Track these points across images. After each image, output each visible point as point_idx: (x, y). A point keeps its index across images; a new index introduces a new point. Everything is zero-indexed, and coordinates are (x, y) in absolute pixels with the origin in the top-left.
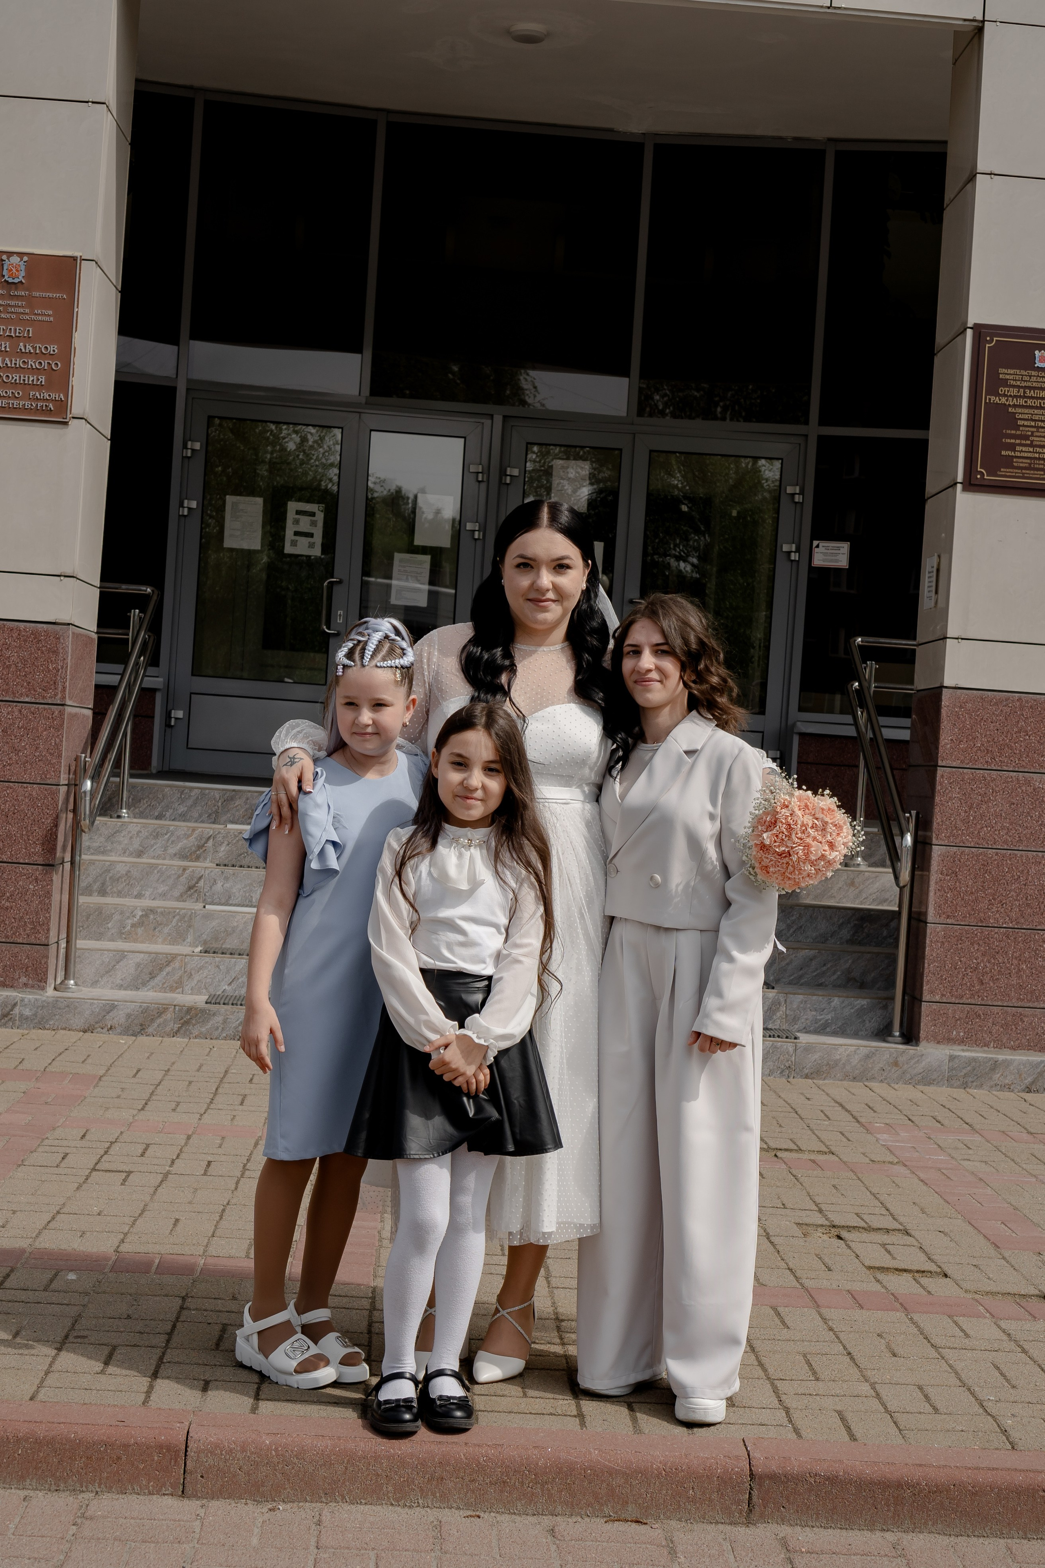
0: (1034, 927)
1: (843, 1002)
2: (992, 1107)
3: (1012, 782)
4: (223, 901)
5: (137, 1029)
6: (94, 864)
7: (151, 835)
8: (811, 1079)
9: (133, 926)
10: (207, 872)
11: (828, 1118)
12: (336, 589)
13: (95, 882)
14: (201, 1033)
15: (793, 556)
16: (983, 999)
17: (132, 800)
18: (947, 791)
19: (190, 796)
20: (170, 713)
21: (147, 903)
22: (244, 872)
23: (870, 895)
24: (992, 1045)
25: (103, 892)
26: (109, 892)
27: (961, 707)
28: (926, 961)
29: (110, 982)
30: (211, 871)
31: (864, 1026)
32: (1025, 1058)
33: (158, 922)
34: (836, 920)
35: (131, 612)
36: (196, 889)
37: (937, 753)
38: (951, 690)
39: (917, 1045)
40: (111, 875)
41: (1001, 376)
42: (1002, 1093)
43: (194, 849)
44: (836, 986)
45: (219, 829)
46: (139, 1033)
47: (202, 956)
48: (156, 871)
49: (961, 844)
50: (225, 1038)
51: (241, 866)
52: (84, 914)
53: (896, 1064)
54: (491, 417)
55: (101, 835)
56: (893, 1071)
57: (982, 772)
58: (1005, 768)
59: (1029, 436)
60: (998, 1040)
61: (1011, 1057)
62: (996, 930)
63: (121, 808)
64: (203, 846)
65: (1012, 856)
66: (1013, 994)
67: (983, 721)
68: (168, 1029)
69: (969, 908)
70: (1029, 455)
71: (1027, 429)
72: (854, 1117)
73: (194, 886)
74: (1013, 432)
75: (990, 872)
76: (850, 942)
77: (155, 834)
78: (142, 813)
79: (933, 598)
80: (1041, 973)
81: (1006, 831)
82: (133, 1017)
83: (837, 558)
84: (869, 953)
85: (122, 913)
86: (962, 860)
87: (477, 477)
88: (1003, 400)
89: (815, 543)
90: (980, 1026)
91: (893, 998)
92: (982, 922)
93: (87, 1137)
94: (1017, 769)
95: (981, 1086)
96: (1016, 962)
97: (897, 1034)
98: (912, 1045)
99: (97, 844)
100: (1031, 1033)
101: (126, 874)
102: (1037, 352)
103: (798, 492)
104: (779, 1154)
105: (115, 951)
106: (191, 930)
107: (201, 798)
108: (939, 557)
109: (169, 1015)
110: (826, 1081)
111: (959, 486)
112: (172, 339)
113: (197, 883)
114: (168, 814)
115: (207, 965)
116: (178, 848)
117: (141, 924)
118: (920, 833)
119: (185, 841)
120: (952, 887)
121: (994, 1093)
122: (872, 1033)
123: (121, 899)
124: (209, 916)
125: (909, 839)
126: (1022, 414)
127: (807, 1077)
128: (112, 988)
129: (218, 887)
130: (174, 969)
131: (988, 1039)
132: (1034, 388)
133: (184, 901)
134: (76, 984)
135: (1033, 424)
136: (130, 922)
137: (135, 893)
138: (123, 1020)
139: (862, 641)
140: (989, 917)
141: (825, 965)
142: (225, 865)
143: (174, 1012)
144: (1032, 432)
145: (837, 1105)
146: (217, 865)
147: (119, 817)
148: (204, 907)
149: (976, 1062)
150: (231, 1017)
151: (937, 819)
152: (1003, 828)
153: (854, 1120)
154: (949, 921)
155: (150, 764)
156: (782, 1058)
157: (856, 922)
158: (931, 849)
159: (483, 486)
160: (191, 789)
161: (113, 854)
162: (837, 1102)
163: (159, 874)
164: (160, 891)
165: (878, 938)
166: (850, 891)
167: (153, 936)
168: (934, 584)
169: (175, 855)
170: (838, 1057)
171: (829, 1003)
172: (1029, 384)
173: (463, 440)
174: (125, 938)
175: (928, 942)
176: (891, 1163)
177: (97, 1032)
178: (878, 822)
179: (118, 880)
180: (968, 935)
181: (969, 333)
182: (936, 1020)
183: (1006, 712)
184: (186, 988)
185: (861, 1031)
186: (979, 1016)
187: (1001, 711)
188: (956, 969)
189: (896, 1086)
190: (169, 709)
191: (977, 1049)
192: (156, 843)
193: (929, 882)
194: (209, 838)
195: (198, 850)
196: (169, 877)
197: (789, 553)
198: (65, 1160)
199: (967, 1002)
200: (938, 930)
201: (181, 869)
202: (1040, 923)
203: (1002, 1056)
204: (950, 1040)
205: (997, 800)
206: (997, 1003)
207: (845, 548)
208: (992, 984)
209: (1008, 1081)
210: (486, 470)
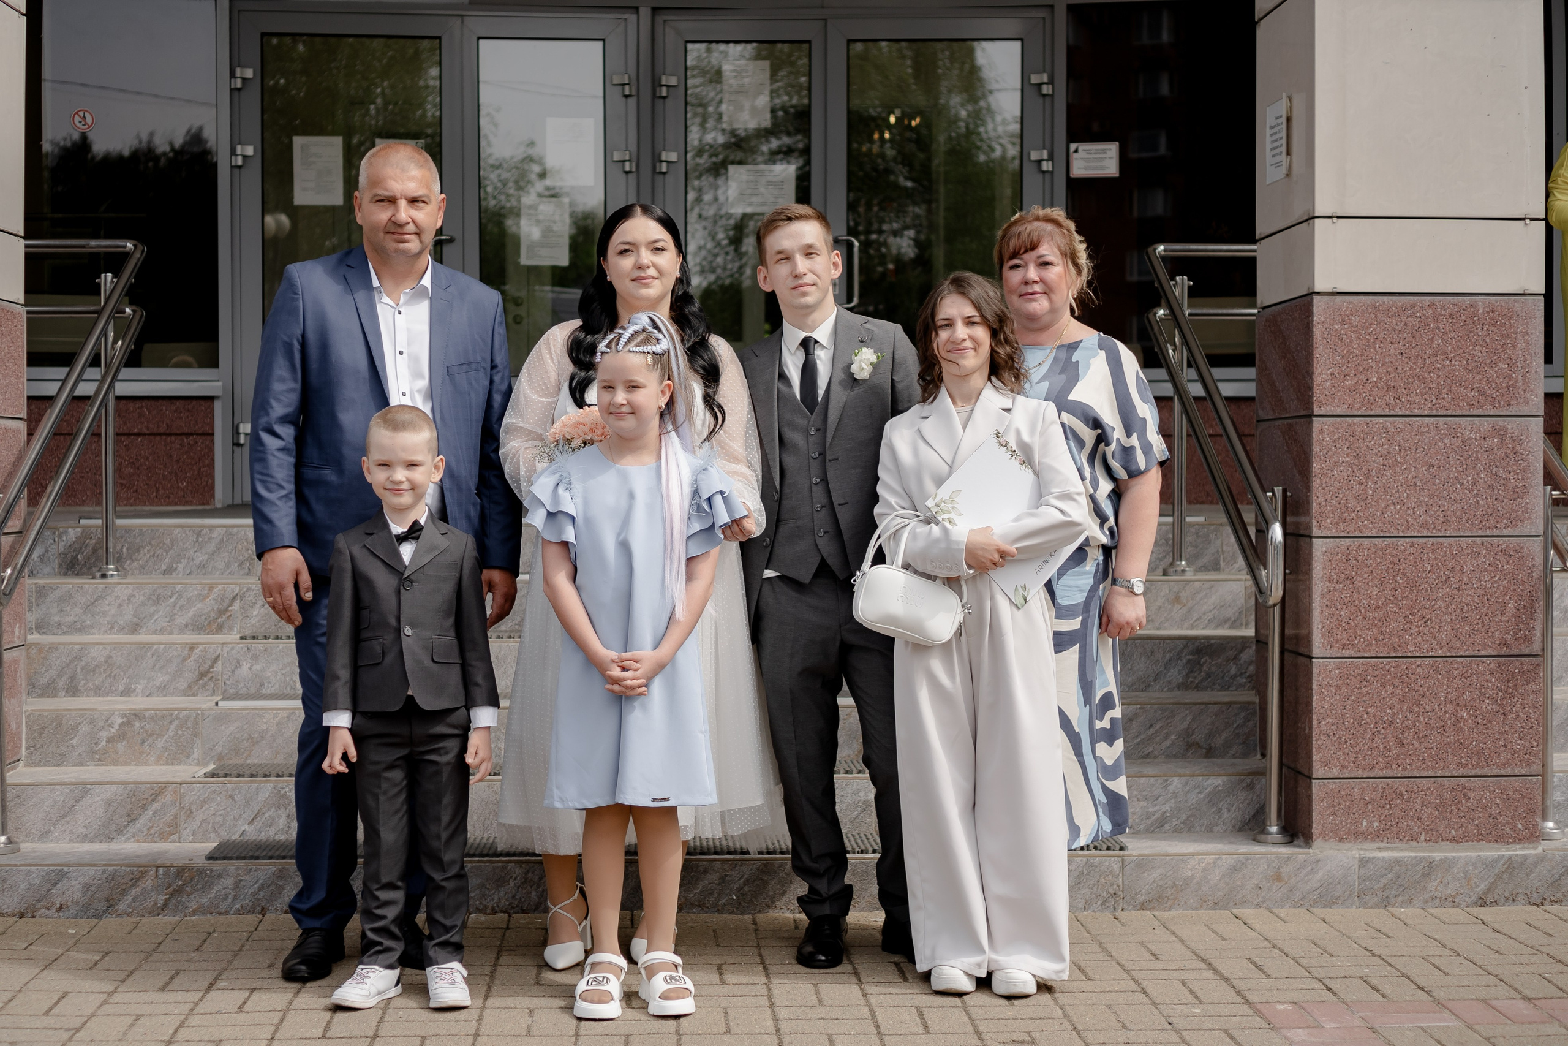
0: (1476, 653)
1: (1187, 784)
2: (1444, 946)
3: (1429, 432)
4: (253, 691)
5: (102, 906)
6: (56, 649)
7: (149, 599)
8: (1150, 910)
9: (110, 740)
10: (226, 649)
11: (1197, 997)
12: (446, 249)
13: (60, 675)
14: (201, 906)
15: (1046, 166)
16: (1405, 769)
17: (128, 549)
18: (1330, 453)
19: (210, 538)
20: (238, 427)
21: (138, 702)
22: (281, 646)
23: (1204, 614)
24: (1423, 838)
25: (73, 691)
26: (82, 689)
27: (1343, 323)
28: (1314, 717)
29: (67, 832)
30: (232, 648)
31: (1220, 817)
32: (1474, 854)
33: (146, 731)
34: (1160, 656)
35: (100, 277)
36: (210, 675)
37: (1311, 397)
38: (1326, 298)
39: (1310, 847)
40: (83, 663)
42: (1443, 910)
43: (213, 615)
44: (1170, 756)
45: (248, 583)
46: (104, 912)
47: (206, 783)
48: (149, 654)
49: (1357, 534)
50: (239, 912)
51: (277, 638)
52: (35, 727)
53: (1278, 877)
54: (636, 9)
55: (75, 604)
56: (1274, 888)
57: (1381, 420)
58: (1417, 412)
60: (1431, 830)
61: (1454, 854)
62: (1419, 661)
63: (107, 564)
64: (227, 610)
65: (1436, 546)
66: (1450, 757)
67: (1378, 342)
68: (149, 903)
69: (1375, 631)
72: (1239, 993)
73: (208, 672)
75: (1404, 574)
76: (1184, 686)
77: (154, 598)
78: (142, 567)
79: (1284, 163)
80: (1490, 722)
81: (1423, 509)
82: (93, 889)
83: (1103, 163)
84: (1215, 704)
85: (92, 722)
86: (1360, 558)
87: (623, 90)
89: (1073, 146)
90: (1402, 810)
91: (1263, 773)
92: (1395, 650)
94: (1434, 413)
95: (1410, 902)
96: (1452, 708)
97: (1274, 829)
98: (1299, 846)
99: (71, 619)
100: (1481, 815)
101: (106, 661)
103: (1045, 80)
105: (72, 784)
106: (198, 741)
107: (227, 541)
108: (1290, 98)
109: (150, 881)
110: (1173, 913)
113: (212, 667)
114: (181, 567)
115: (214, 796)
116: (190, 615)
117: (121, 736)
118: (1289, 519)
119: (199, 605)
120: (1346, 600)
121: (1432, 911)
122: (1234, 827)
123: (101, 699)
124: (223, 718)
125: (1277, 532)
127: (1143, 907)
128: (71, 841)
129: (244, 670)
130: (164, 805)
131: (1416, 829)
133: (193, 695)
134: (10, 841)
136: (104, 734)
137: (121, 688)
138: (78, 895)
139: (1165, 250)
140: (1407, 643)
141: (1151, 726)
142: (254, 638)
143: (157, 876)
145: (1203, 966)
146: (242, 638)
147: (104, 576)
148: (217, 704)
149: (1399, 865)
150: (247, 877)
151: (1319, 497)
152: (1419, 504)
153: (1239, 1000)
154: (1346, 653)
155: (213, 496)
156: (1103, 881)
157: (1190, 657)
158: (1311, 545)
159: (632, 101)
160: (212, 528)
161: (95, 631)
162: (1203, 960)
163: (154, 658)
164: (158, 682)
165: (1223, 678)
166: (1175, 610)
167: (141, 753)
168: (1284, 142)
169: (186, 626)
170: (1189, 873)
171: (1166, 787)
173: (601, 43)
174: (99, 760)
175: (1315, 687)
177: (40, 916)
178: (1220, 506)
179: (94, 671)
180: (1377, 673)
182: (1335, 806)
183: (1413, 326)
184: (185, 833)
185: (1217, 825)
186: (1401, 794)
187: (1406, 324)
188: (1360, 725)
189: (1282, 913)
190: (235, 424)
191: (1401, 845)
192: (157, 611)
193: (1310, 595)
194: (234, 598)
195: (220, 616)
196: (169, 661)
197: (1039, 162)
199: (1381, 774)
200: (1329, 667)
201: (187, 649)
202: (1485, 646)
203: (1439, 854)
204: (1358, 835)
205: (1406, 463)
206: (1425, 774)
207: (1112, 150)
208: (1417, 745)
209: (1449, 891)
210: (634, 82)
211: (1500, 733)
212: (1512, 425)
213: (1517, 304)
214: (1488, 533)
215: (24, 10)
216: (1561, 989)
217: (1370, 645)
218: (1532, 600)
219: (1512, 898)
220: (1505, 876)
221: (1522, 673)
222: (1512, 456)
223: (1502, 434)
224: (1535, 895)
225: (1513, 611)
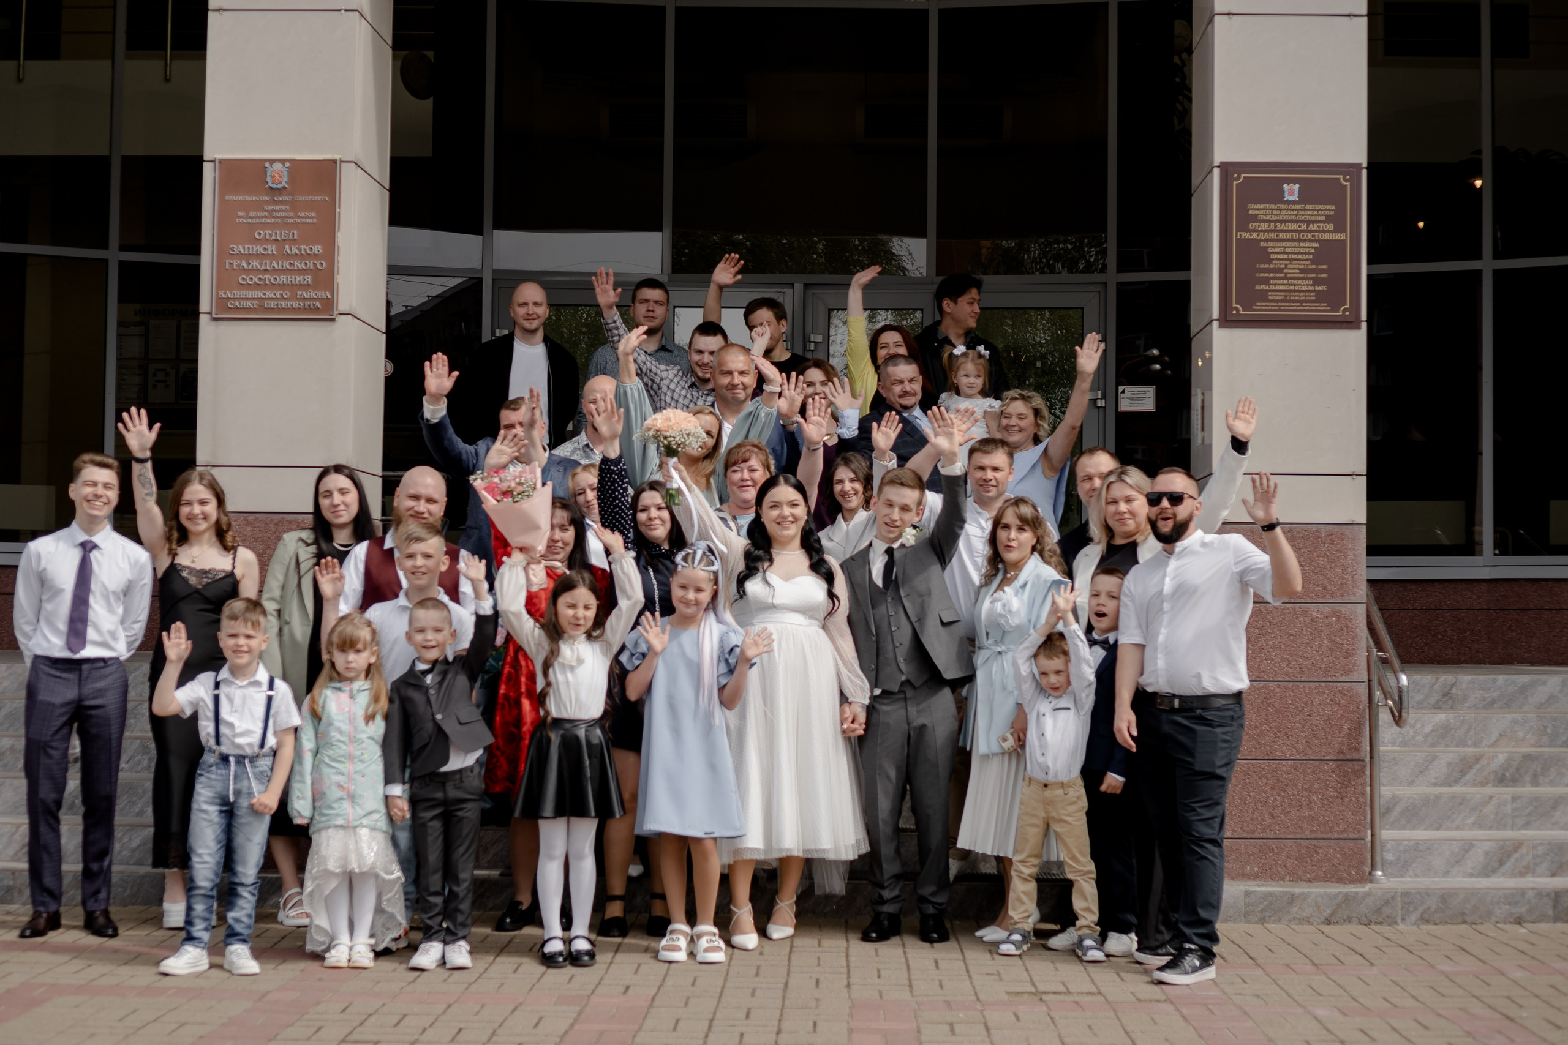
0: (1322, 758)
2: (1284, 941)
3: (1289, 613)
15: (1100, 403)
16: (1275, 833)
24: (1287, 879)
32: (1321, 890)
41: (1251, 212)
42: (1299, 926)
54: (793, 285)
59: (1283, 269)
60: (1293, 874)
61: (1308, 890)
62: (1284, 763)
65: (1294, 688)
66: (1305, 826)
69: (1255, 742)
70: (1284, 288)
71: (1281, 262)
74: (1266, 266)
79: (1201, 432)
80: (1332, 803)
81: (1286, 663)
83: (1144, 402)
88: (1254, 235)
89: (1121, 389)
90: (1274, 860)
92: (1268, 755)
93: (348, 1011)
95: (1279, 921)
96: (1306, 794)
100: (1326, 865)
102: (1285, 186)
104: (1044, 997)
108: (1203, 394)
111: (1215, 324)
112: (478, 230)
121: (1293, 926)
126: (1274, 248)
131: (1282, 873)
132: (1285, 222)
135: (1286, 256)
140: (1275, 750)
144: (1286, 265)
149: (1272, 897)
152: (1283, 660)
168: (1200, 421)
172: (1279, 218)
176: (1158, 1001)
181: (1216, 172)
186: (1273, 850)
188: (1245, 804)
191: (1273, 883)
198: (318, 1034)
199: (1259, 836)
202: (1328, 753)
203: (1298, 889)
204: (1244, 876)
205: (1274, 633)
206: (1289, 837)
207: (1150, 391)
208: (1283, 818)
209: (1305, 914)
210: (790, 338)
211: (1340, 811)
212: (1344, 609)
213: (1348, 531)
214: (1330, 679)
215: (384, 331)
216: (1340, 961)
217: (1252, 751)
218: (1360, 724)
219: (1349, 920)
220: (1343, 905)
221: (1354, 771)
222: (1345, 629)
223: (1338, 615)
224: (1364, 918)
225: (1347, 731)
